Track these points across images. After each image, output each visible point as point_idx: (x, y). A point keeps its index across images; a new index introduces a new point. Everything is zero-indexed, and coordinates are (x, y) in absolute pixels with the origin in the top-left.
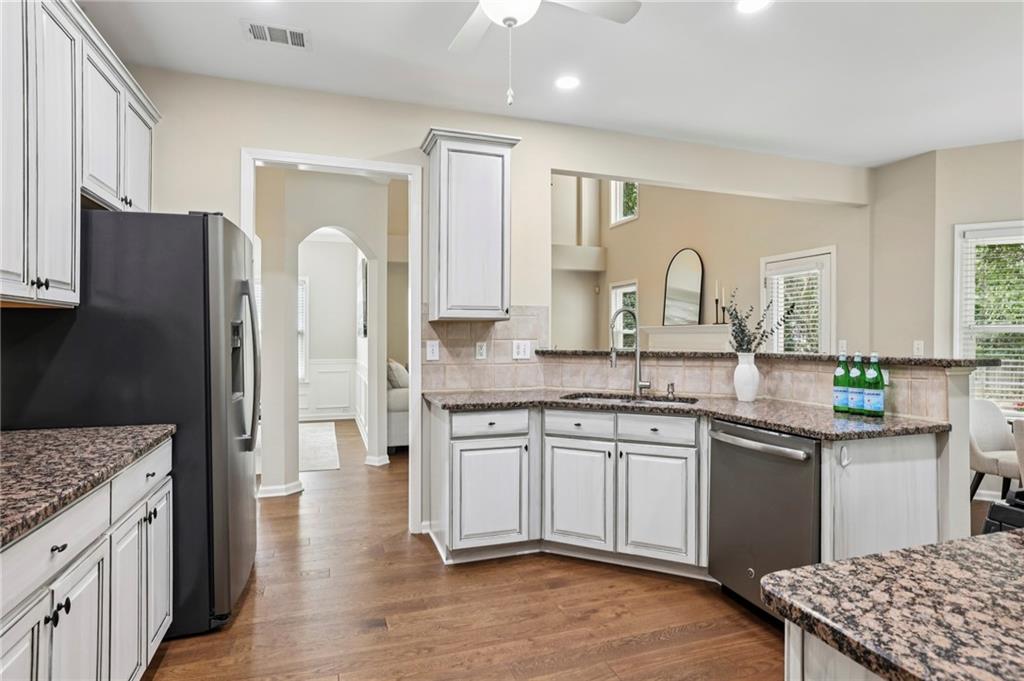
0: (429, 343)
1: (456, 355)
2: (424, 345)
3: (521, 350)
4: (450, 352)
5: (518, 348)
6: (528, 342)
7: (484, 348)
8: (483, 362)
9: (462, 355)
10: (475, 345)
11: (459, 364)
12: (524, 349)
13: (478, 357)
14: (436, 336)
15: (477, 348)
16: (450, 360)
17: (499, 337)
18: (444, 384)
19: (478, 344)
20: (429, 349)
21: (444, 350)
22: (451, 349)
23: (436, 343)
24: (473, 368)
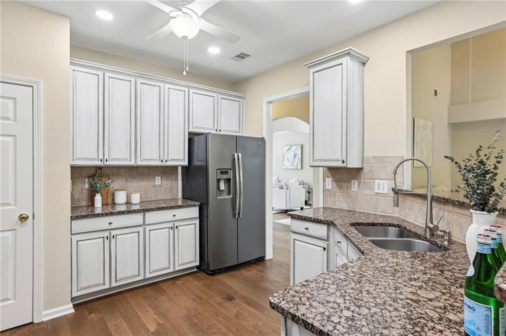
0: (327, 179)
1: (340, 187)
2: (324, 180)
3: (381, 187)
4: (337, 185)
5: (379, 185)
6: (386, 181)
7: (356, 184)
8: (356, 193)
9: (344, 187)
10: (351, 182)
11: (343, 193)
12: (384, 186)
13: (353, 190)
14: (330, 176)
15: (352, 184)
16: (337, 190)
17: (366, 178)
18: (334, 203)
19: (353, 181)
20: (327, 183)
21: (335, 184)
22: (338, 183)
23: (330, 179)
24: (351, 196)
